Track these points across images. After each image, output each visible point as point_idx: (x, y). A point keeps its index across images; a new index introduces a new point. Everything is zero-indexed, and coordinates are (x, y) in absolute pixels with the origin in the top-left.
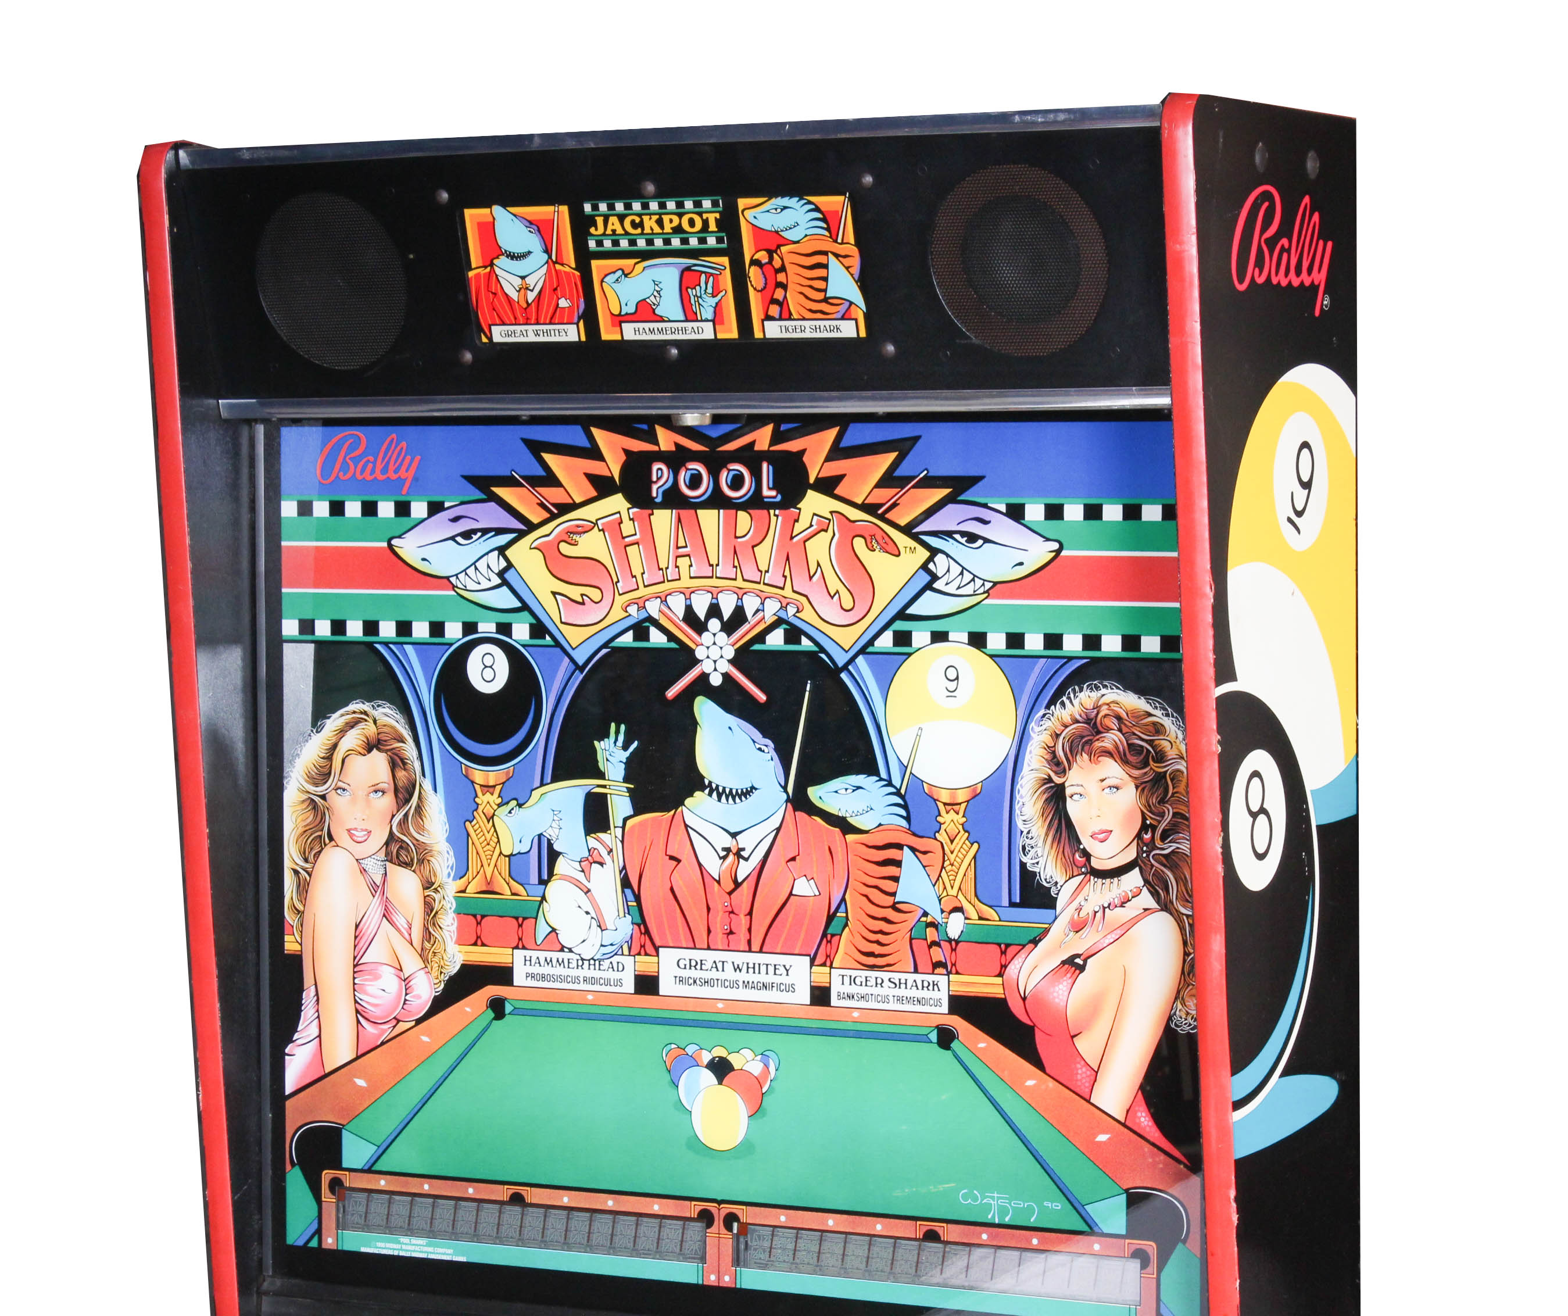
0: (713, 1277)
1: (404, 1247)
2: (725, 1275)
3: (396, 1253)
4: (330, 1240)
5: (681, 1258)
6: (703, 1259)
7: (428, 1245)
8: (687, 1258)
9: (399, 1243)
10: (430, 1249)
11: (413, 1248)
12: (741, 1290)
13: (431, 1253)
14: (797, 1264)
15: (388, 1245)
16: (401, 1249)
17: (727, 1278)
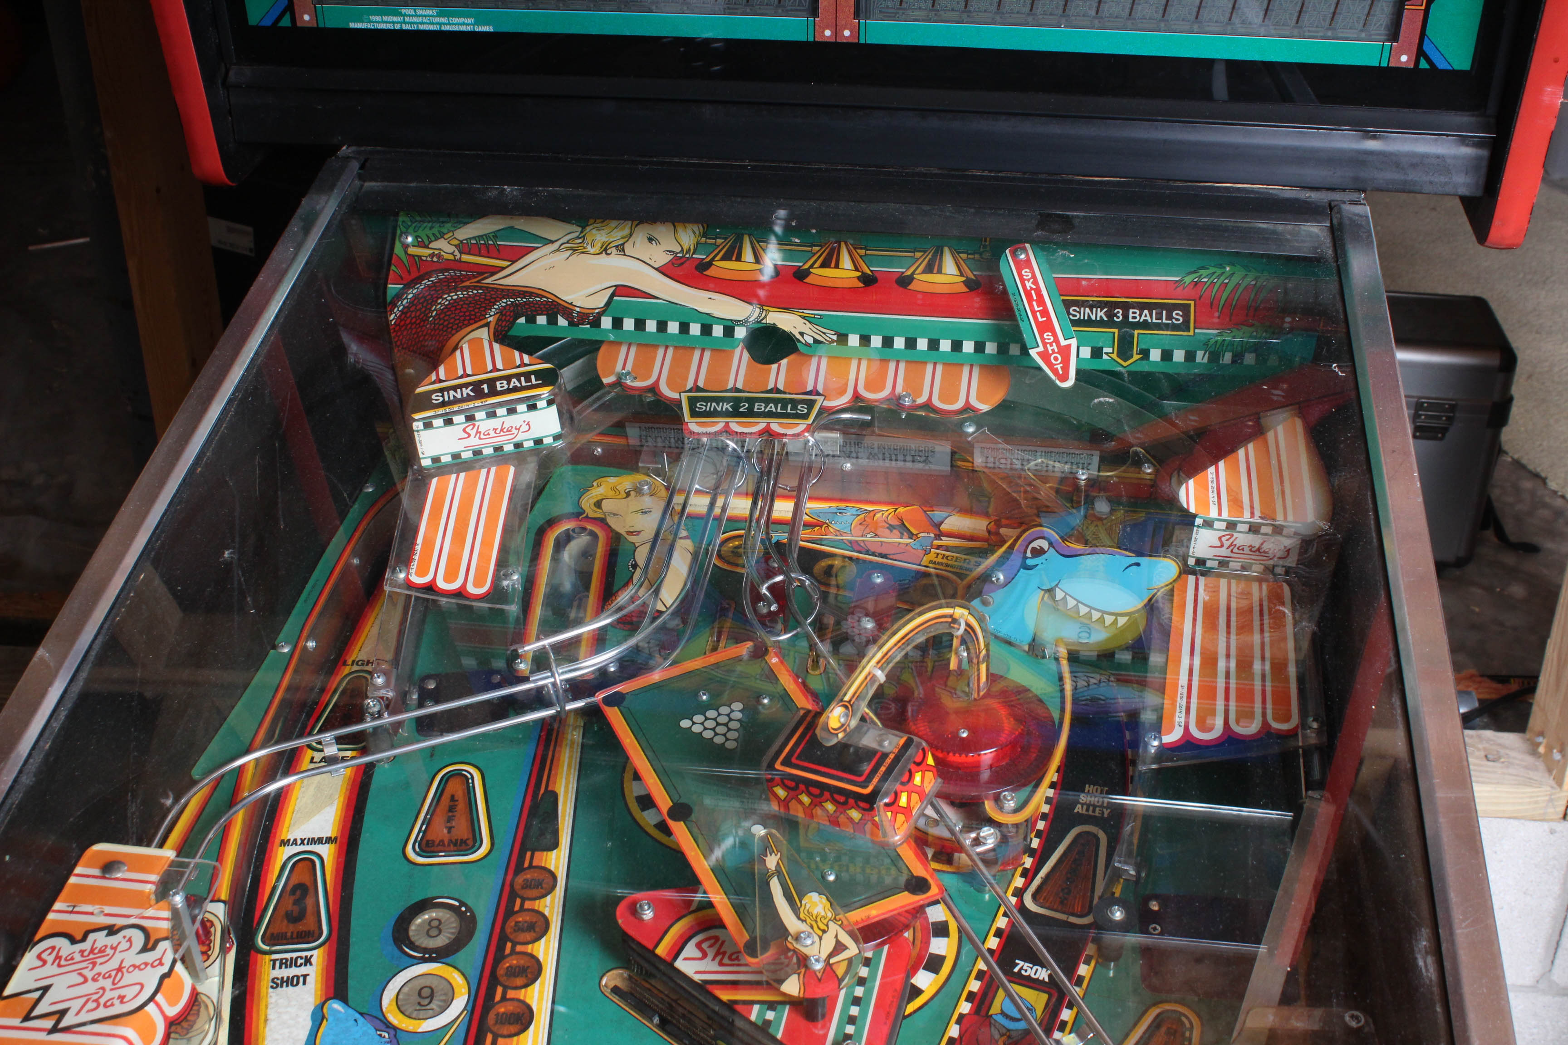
0: (828, 33)
1: (407, 19)
2: (845, 29)
3: (398, 27)
4: (306, 17)
5: (780, 11)
6: (814, 12)
7: (440, 15)
8: (787, 11)
9: (400, 14)
10: (444, 20)
11: (420, 20)
12: (866, 45)
13: (445, 24)
14: (938, 11)
15: (385, 18)
16: (405, 23)
17: (847, 33)
